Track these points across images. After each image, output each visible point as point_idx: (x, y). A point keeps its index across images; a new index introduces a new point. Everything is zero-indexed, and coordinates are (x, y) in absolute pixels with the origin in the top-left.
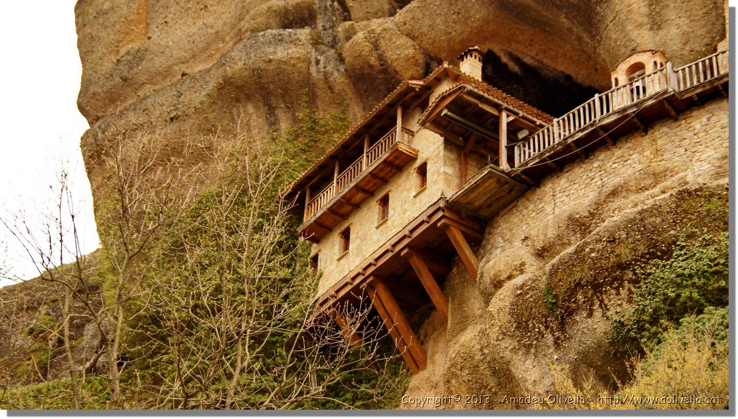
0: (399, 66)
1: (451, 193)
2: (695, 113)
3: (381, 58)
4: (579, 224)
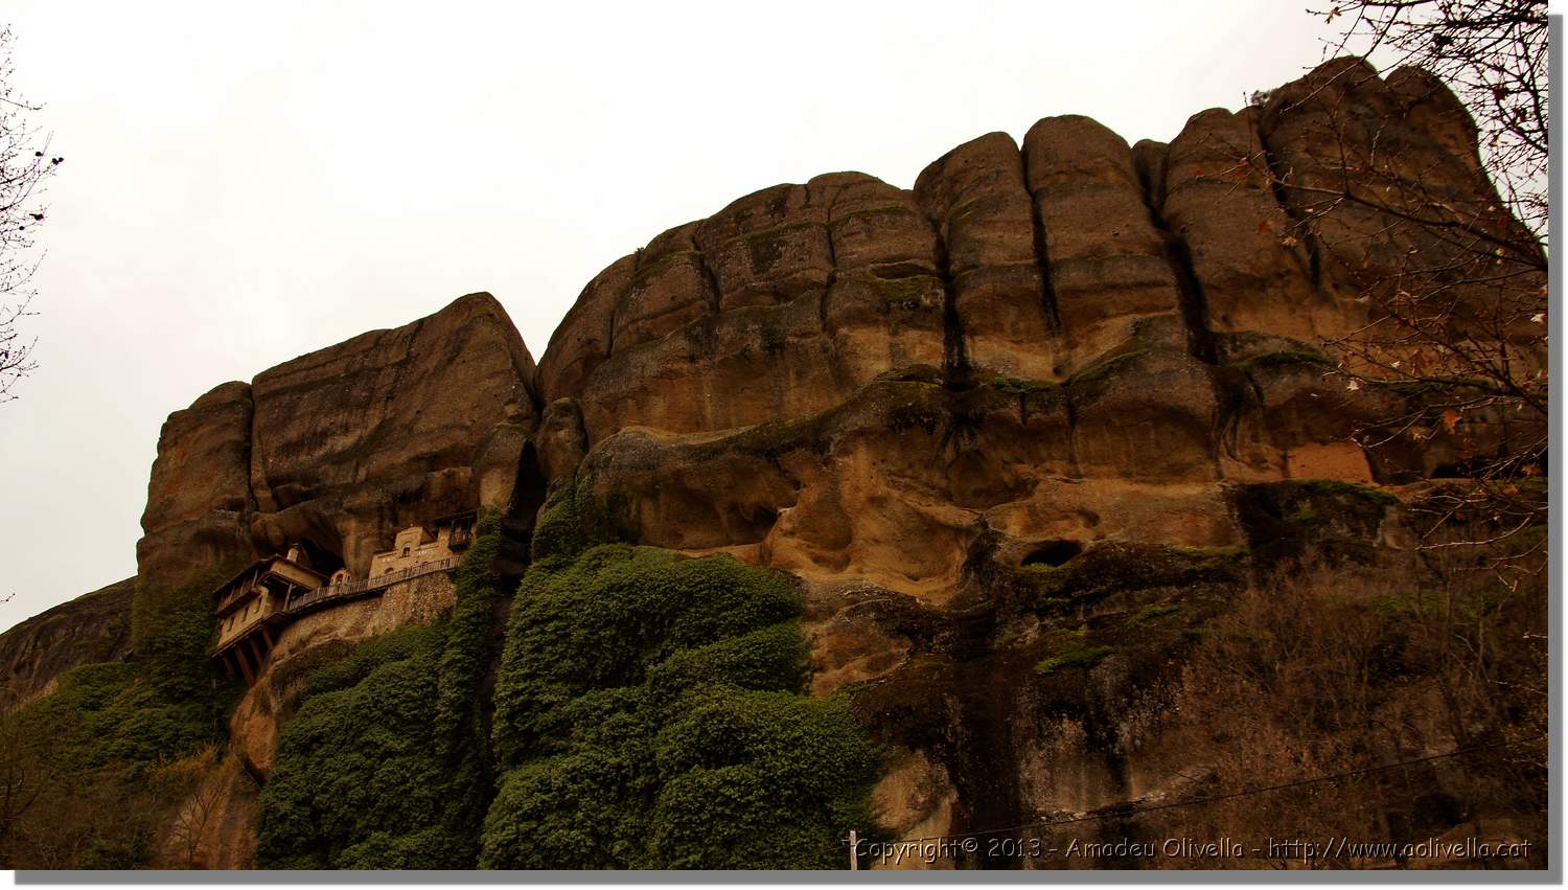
0: (273, 539)
2: (350, 605)
4: (303, 643)
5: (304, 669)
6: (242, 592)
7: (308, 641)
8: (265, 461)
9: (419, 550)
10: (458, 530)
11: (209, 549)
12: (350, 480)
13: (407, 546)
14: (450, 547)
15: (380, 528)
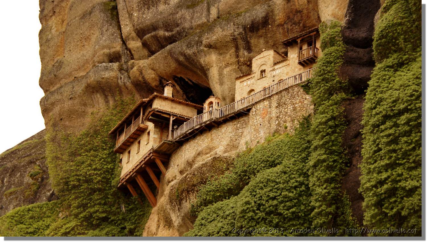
0: (150, 81)
1: (156, 146)
2: (223, 126)
3: (143, 77)
4: (190, 164)
5: (194, 186)
6: (133, 129)
7: (193, 161)
8: (130, 15)
9: (274, 70)
10: (305, 47)
11: (99, 98)
12: (204, 20)
13: (263, 68)
14: (300, 63)
15: (237, 56)
